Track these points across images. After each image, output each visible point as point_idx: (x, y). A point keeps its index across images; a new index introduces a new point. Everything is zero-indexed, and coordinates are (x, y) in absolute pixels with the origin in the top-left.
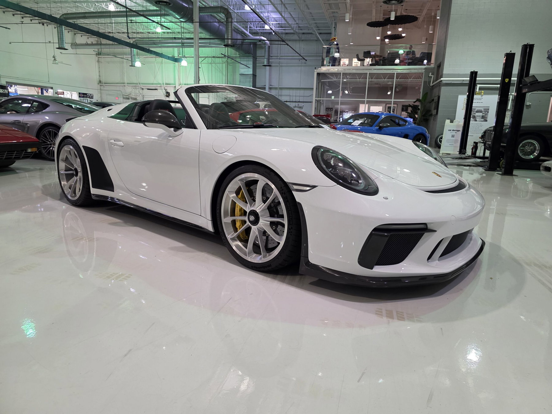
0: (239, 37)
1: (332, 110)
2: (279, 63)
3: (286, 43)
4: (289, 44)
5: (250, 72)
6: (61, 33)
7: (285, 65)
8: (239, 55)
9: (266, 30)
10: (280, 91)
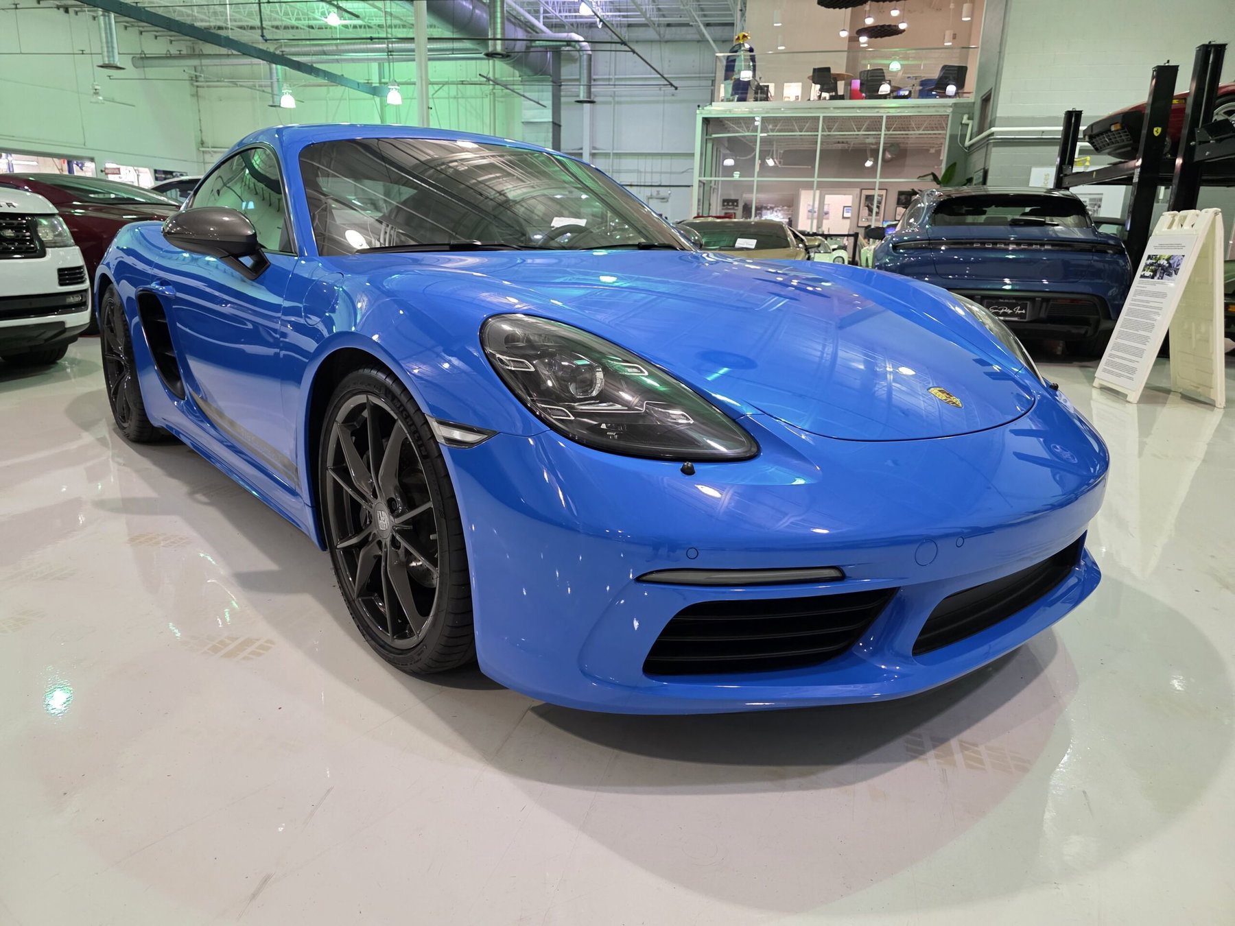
0: (520, 34)
1: (737, 203)
2: (614, 95)
3: (630, 48)
4: (636, 51)
5: (547, 116)
6: (108, 31)
7: (628, 99)
8: (520, 79)
9: (581, 17)
10: (616, 161)
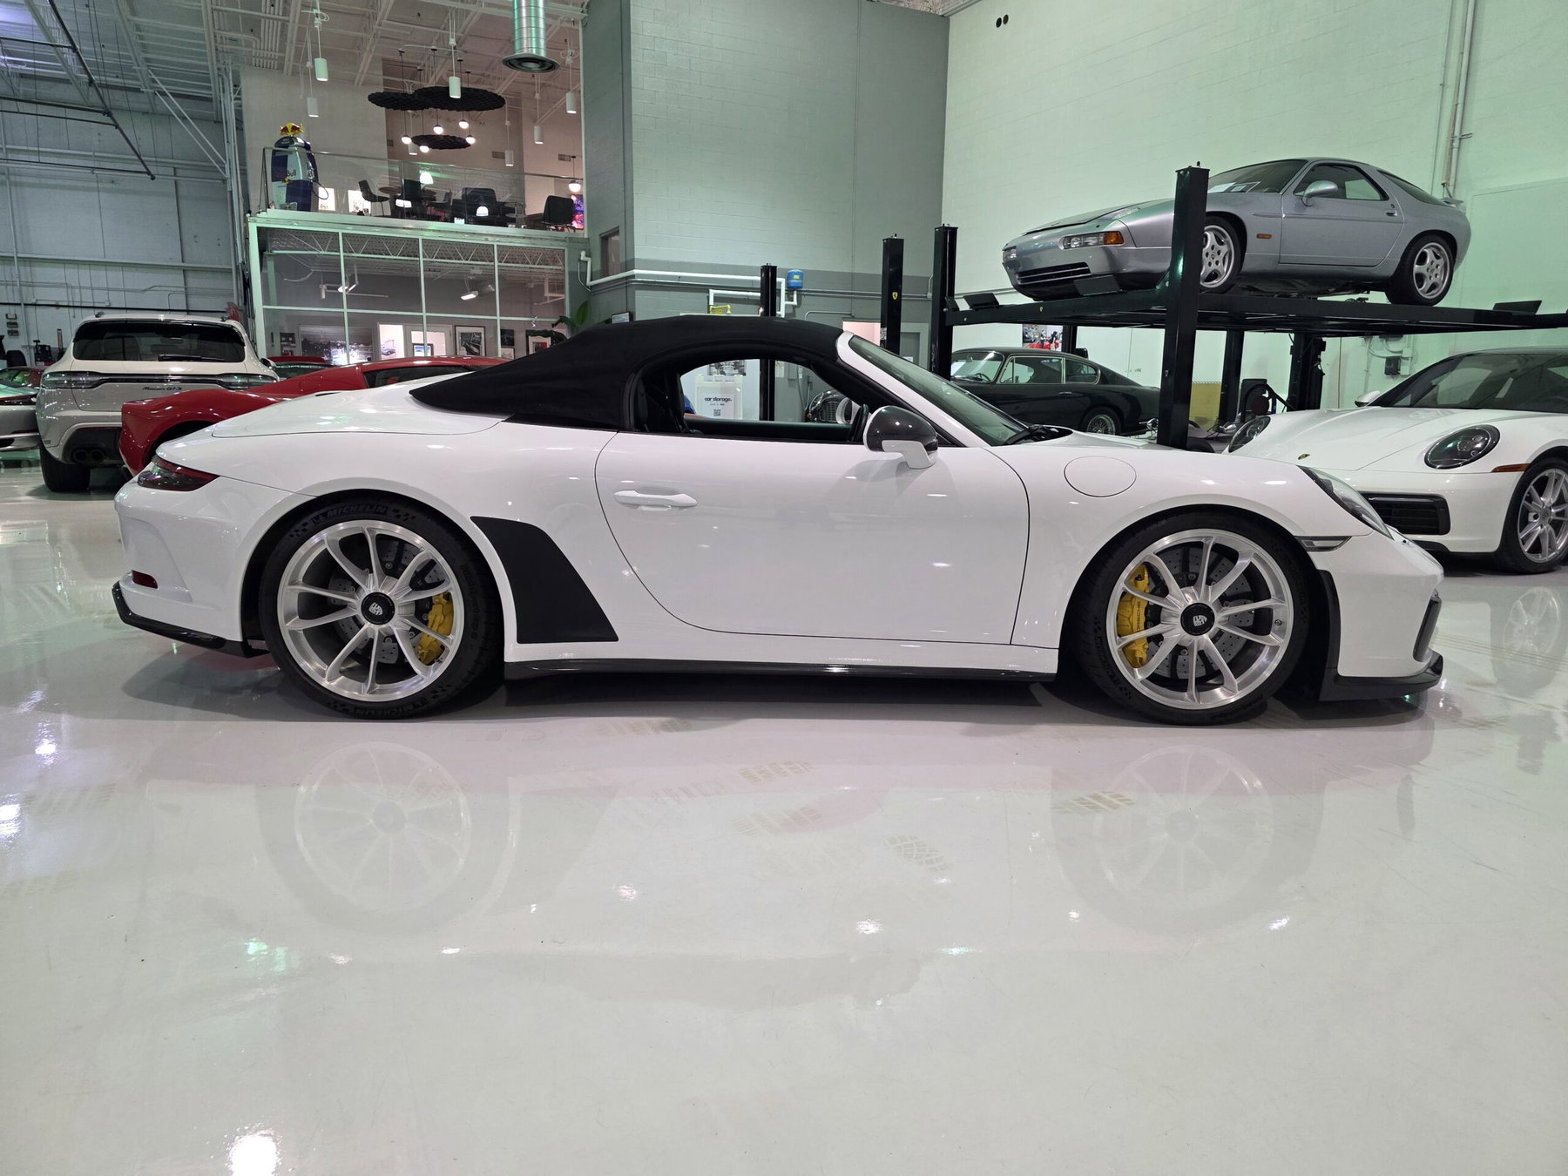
1: (293, 338)
3: (113, 120)
4: (121, 125)
10: (25, 270)
